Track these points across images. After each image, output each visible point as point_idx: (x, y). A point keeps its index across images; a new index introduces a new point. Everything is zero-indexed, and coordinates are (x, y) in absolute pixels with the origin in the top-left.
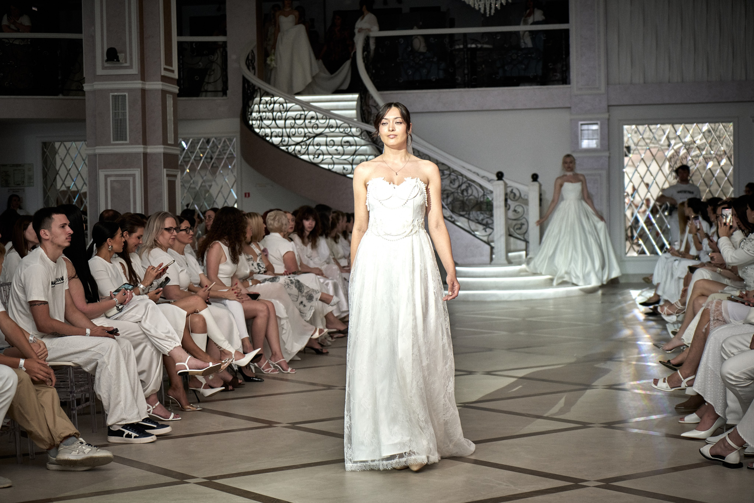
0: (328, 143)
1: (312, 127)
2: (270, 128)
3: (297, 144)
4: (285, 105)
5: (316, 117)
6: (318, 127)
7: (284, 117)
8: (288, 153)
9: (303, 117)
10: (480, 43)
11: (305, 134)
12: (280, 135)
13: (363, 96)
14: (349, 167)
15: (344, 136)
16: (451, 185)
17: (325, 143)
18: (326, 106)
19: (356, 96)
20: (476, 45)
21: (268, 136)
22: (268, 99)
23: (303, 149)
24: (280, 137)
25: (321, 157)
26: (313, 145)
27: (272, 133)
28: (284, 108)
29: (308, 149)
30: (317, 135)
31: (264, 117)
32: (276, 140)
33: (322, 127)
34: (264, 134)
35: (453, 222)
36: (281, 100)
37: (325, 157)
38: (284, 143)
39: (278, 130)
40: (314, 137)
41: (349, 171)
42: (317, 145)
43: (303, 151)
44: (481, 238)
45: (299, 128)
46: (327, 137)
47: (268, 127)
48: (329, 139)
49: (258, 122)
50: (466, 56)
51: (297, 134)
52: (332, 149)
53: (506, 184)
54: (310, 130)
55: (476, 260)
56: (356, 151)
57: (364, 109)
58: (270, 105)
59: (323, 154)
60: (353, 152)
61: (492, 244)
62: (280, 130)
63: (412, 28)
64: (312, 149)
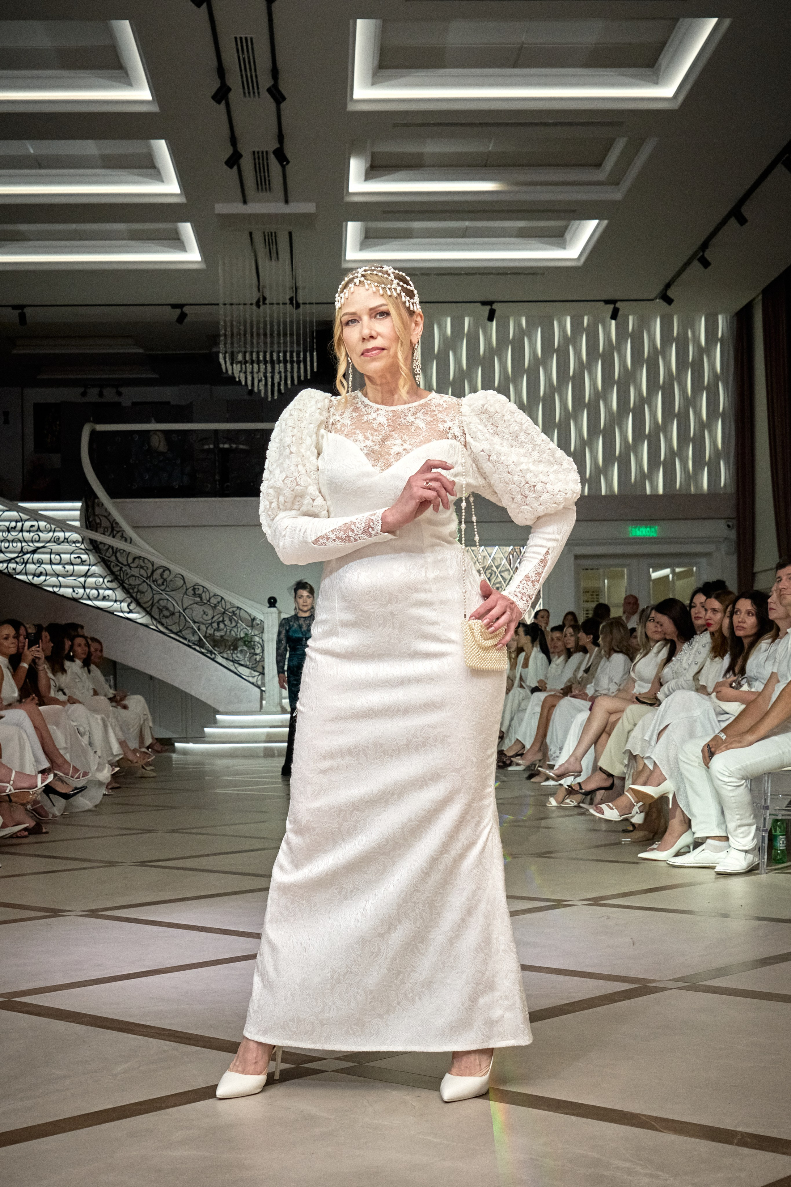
0: (53, 561)
1: (32, 541)
3: (11, 560)
5: (36, 528)
6: (39, 541)
9: (19, 526)
10: (235, 443)
11: (22, 547)
13: (89, 503)
14: (81, 591)
15: (71, 553)
16: (204, 616)
17: (49, 561)
19: (79, 505)
20: (230, 444)
23: (19, 568)
25: (42, 578)
26: (33, 563)
29: (25, 566)
30: (37, 550)
33: (43, 541)
35: (213, 660)
37: (48, 578)
40: (34, 552)
41: (79, 596)
42: (38, 563)
44: (251, 679)
45: (13, 541)
46: (51, 553)
48: (53, 556)
50: (217, 458)
51: (11, 548)
52: (58, 568)
53: (280, 613)
54: (30, 544)
55: (243, 707)
56: (89, 570)
57: (91, 520)
59: (46, 575)
60: (83, 574)
61: (263, 689)
63: (148, 422)
64: (31, 567)
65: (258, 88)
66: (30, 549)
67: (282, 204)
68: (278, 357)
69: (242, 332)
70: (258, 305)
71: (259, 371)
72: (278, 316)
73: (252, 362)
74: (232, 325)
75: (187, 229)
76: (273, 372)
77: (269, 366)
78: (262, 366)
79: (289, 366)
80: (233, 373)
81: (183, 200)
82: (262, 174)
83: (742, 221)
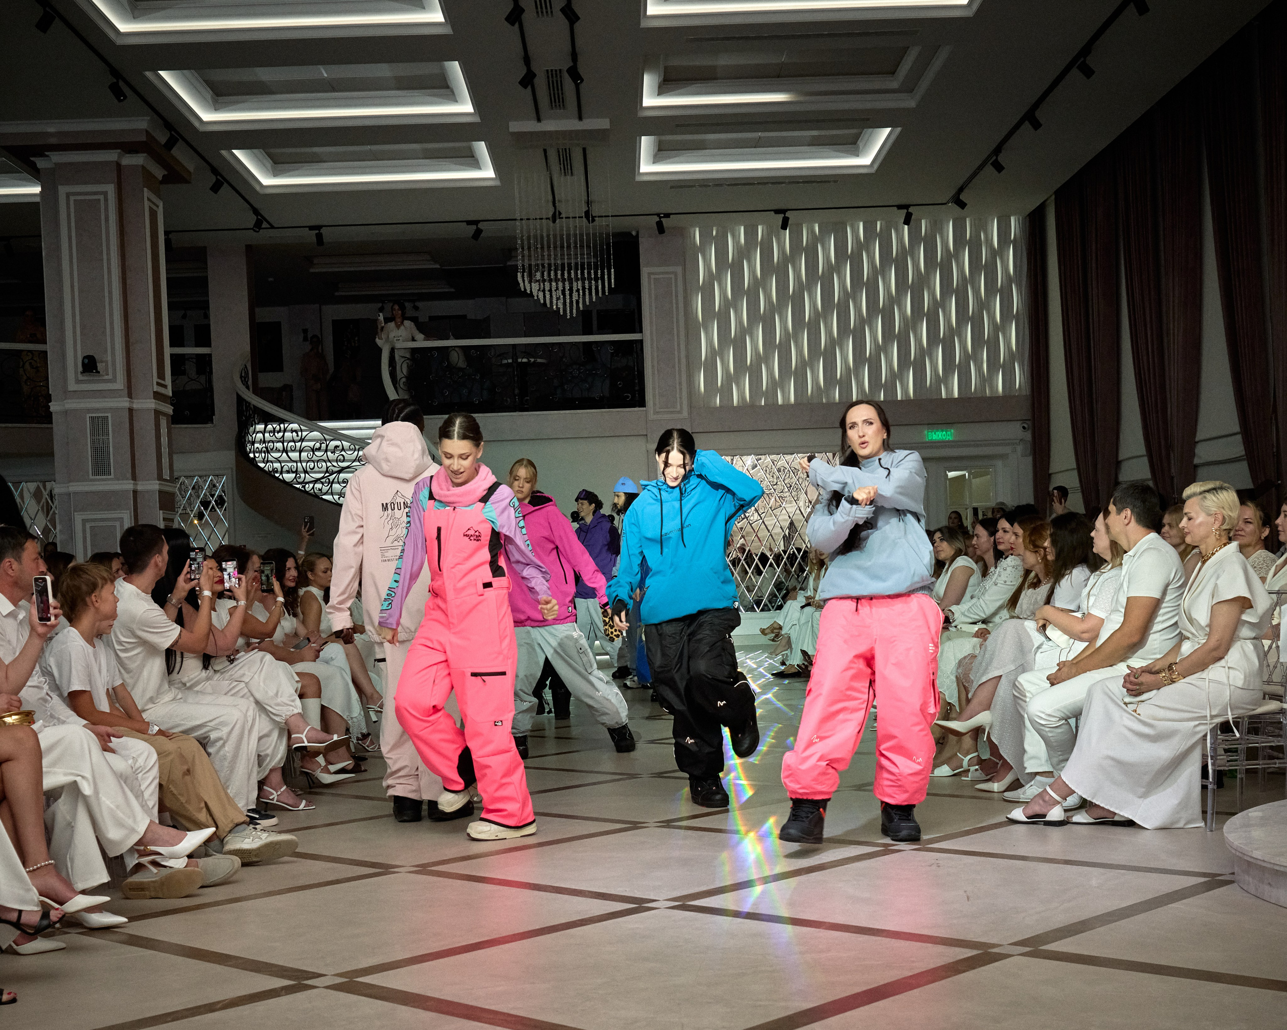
1: (337, 461)
2: (280, 462)
3: (316, 481)
4: (300, 433)
5: (341, 448)
6: (344, 461)
7: (298, 448)
8: (305, 492)
9: (324, 446)
10: (533, 357)
11: (327, 468)
12: (294, 470)
18: (357, 434)
20: (528, 359)
21: (277, 472)
22: (274, 426)
23: (325, 487)
24: (293, 472)
26: (339, 483)
27: (282, 468)
28: (298, 436)
29: (331, 486)
30: (342, 470)
31: (272, 447)
32: (288, 477)
33: (348, 461)
34: (271, 470)
36: (295, 426)
38: (299, 480)
39: (289, 465)
40: (339, 472)
42: (344, 482)
43: (325, 489)
45: (318, 461)
47: (278, 460)
49: (263, 455)
50: (515, 373)
51: (316, 469)
54: (335, 464)
58: (278, 432)
62: (295, 464)
63: (447, 338)
64: (336, 487)
65: (551, 8)
66: (336, 469)
67: (576, 121)
68: (576, 274)
69: (539, 250)
70: (554, 221)
71: (557, 289)
72: (575, 230)
73: (550, 281)
74: (529, 243)
75: (481, 148)
76: (571, 290)
77: (567, 284)
78: (560, 284)
79: (587, 282)
80: (531, 291)
81: (477, 119)
82: (556, 91)
83: (1036, 125)
